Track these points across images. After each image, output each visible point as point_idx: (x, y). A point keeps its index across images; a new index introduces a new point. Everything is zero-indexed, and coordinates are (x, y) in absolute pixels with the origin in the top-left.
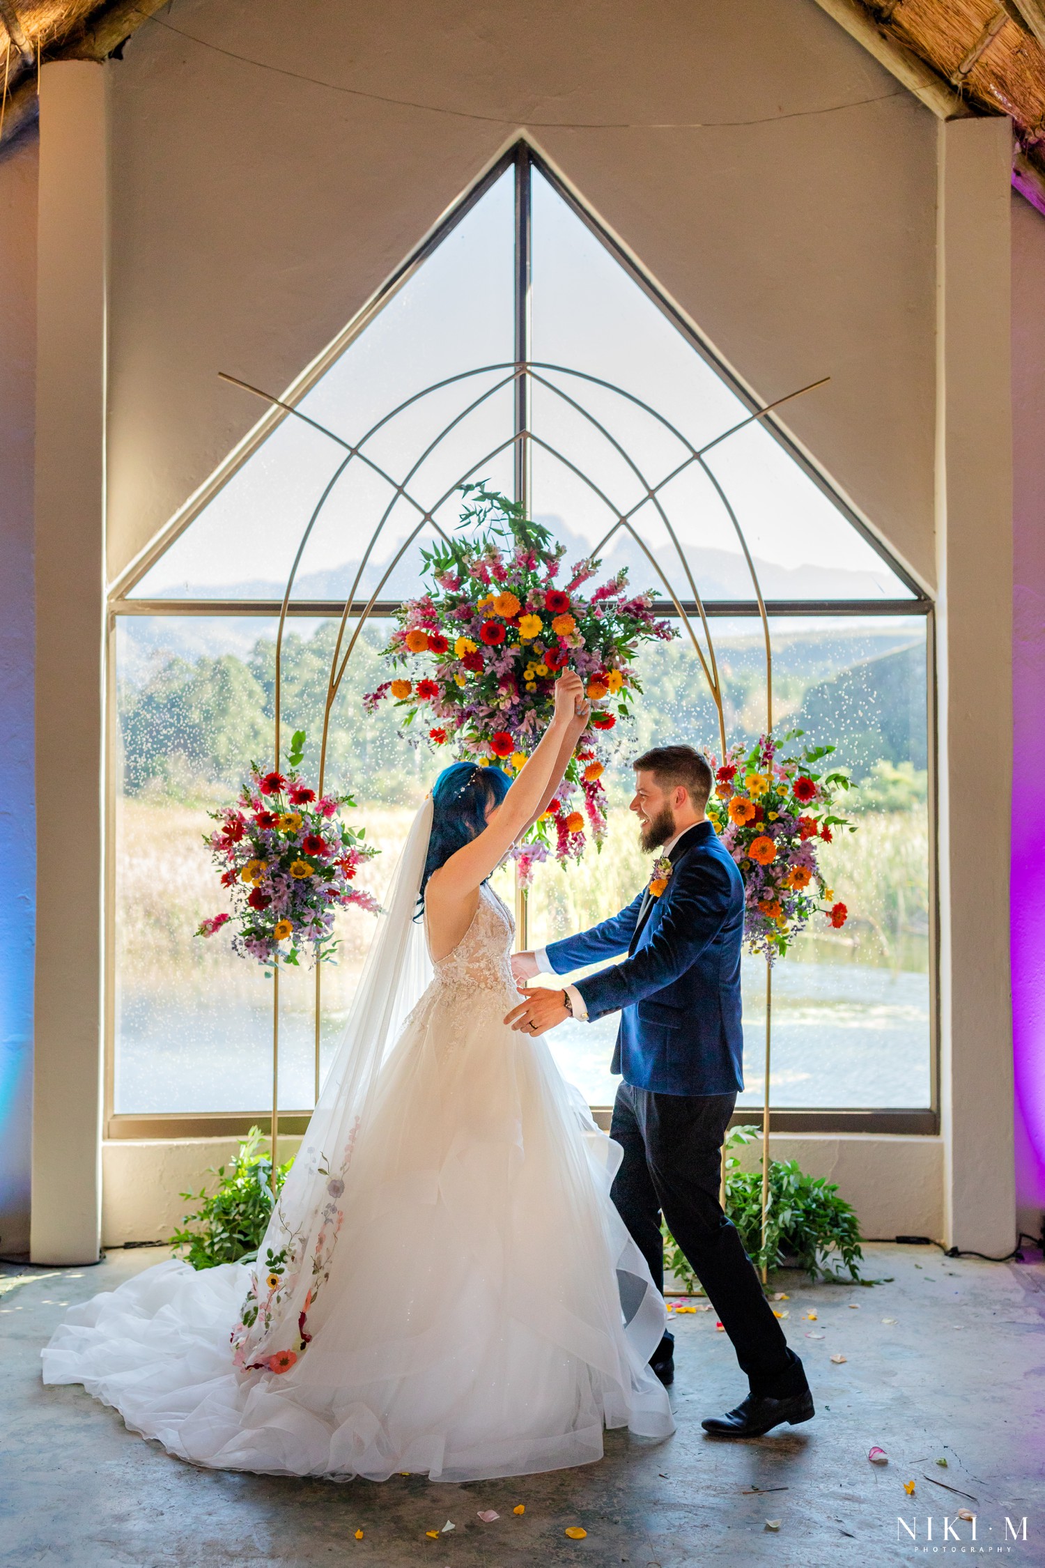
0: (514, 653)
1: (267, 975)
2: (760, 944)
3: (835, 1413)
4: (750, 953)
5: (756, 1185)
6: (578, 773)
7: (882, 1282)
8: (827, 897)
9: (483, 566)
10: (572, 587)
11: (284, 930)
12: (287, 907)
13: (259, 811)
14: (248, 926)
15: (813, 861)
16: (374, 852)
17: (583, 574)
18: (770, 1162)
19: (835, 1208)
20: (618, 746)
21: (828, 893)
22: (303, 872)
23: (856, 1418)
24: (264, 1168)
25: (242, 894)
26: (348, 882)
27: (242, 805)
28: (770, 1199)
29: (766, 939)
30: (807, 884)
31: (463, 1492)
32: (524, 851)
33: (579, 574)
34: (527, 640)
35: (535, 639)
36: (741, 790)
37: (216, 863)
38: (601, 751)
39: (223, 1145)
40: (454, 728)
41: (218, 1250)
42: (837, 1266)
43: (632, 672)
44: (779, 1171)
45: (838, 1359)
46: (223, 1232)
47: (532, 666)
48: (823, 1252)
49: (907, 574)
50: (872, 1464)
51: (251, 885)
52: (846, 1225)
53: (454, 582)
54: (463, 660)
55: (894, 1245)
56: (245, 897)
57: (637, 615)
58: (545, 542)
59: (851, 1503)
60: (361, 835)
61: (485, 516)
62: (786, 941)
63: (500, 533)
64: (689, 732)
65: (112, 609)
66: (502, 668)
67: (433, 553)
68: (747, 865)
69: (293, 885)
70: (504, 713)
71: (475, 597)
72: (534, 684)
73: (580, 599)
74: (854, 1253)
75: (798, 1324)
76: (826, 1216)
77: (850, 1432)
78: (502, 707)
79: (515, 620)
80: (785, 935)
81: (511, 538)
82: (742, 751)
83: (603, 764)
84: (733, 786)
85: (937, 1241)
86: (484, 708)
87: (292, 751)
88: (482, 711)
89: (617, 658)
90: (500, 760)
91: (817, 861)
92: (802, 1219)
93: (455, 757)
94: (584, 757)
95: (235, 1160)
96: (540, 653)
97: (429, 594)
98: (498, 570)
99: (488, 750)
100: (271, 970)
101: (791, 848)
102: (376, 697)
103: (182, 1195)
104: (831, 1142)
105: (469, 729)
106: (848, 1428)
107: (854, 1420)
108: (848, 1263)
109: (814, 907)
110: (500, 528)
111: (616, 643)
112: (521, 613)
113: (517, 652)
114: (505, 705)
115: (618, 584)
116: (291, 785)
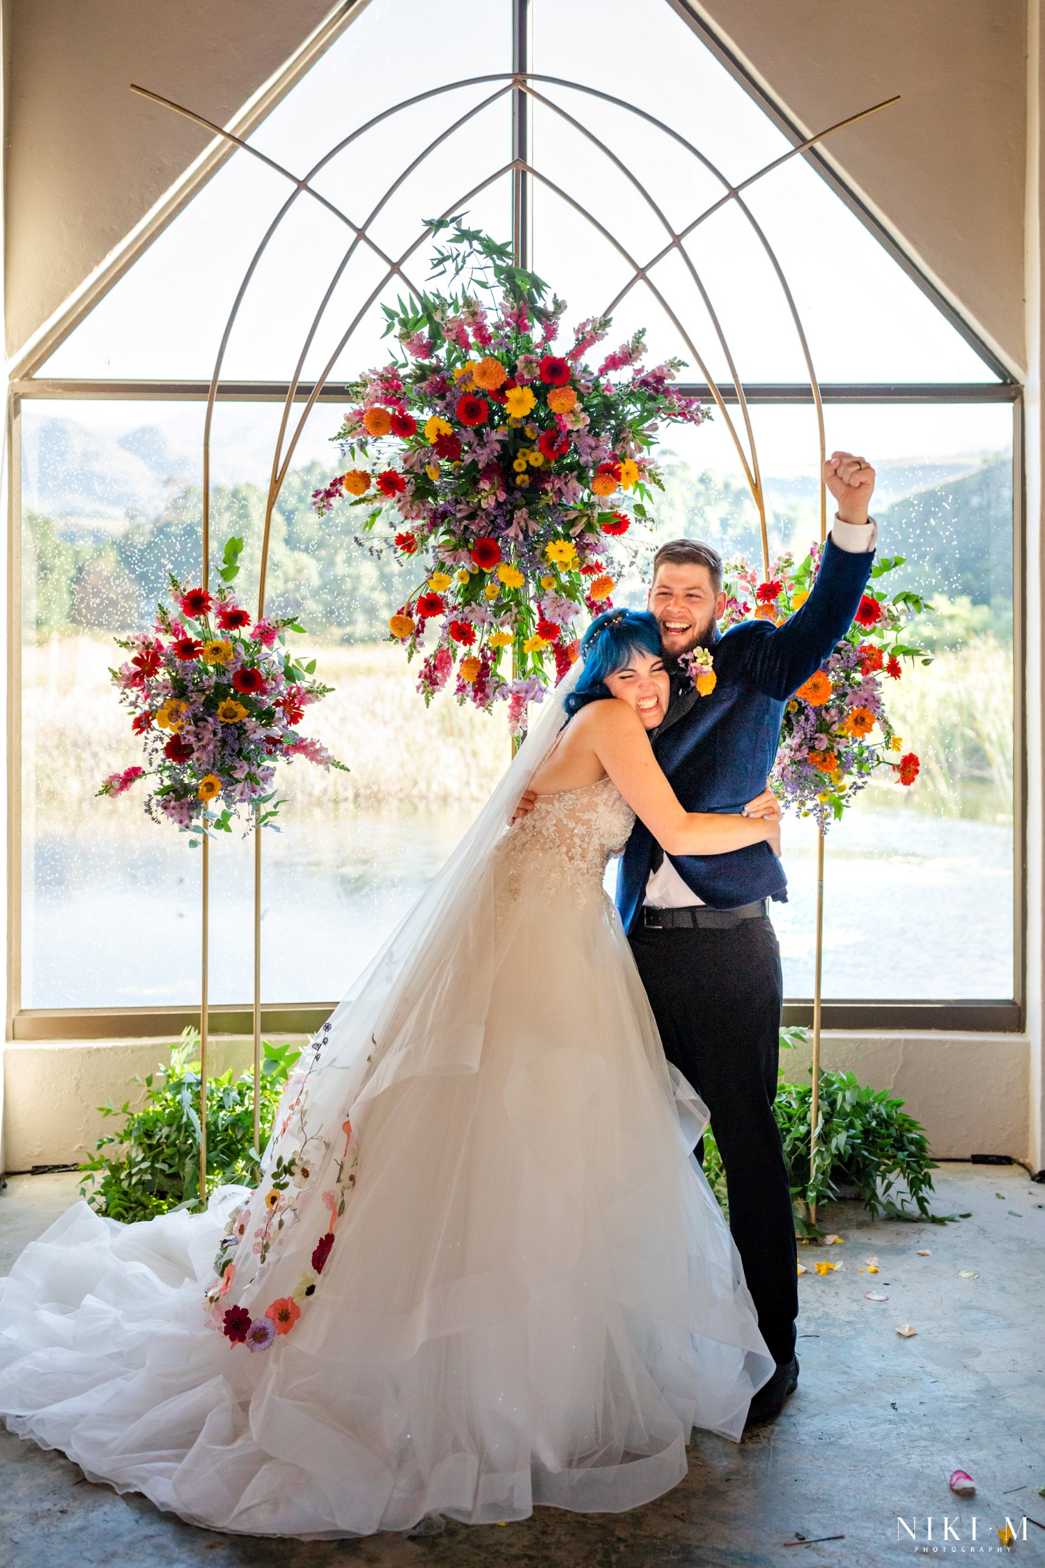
0: (499, 437)
1: (193, 844)
2: (810, 805)
3: (904, 1414)
4: (798, 816)
5: (803, 1098)
6: (583, 591)
7: (957, 1218)
8: (894, 746)
9: (461, 325)
10: (576, 353)
11: (210, 787)
12: (214, 758)
13: (180, 638)
14: (167, 782)
15: (877, 701)
16: (325, 690)
17: (588, 337)
18: (821, 1073)
19: (900, 1126)
20: (634, 557)
21: (895, 741)
22: (235, 715)
23: (930, 1422)
24: (190, 1085)
25: (159, 742)
26: (293, 728)
27: (158, 630)
28: (821, 1121)
29: (818, 799)
30: (869, 730)
31: (410, 1544)
32: (515, 688)
33: (584, 338)
34: (516, 420)
35: (527, 418)
36: (788, 612)
37: (126, 703)
38: (612, 562)
39: (153, 1047)
40: (425, 532)
41: (135, 1184)
42: (903, 1200)
43: (651, 463)
44: (832, 1083)
45: (906, 1332)
46: (144, 1160)
47: (524, 455)
48: (886, 1182)
49: (990, 352)
50: (955, 1497)
51: (169, 731)
52: (913, 1148)
53: (424, 346)
54: (434, 445)
55: (969, 1166)
56: (160, 746)
57: (656, 390)
58: (540, 295)
59: (929, 1560)
60: (311, 668)
61: (464, 262)
62: (843, 802)
63: (484, 285)
64: (725, 544)
65: (15, 391)
66: (485, 456)
67: (399, 310)
68: (793, 707)
69: (220, 731)
70: (488, 514)
71: (452, 365)
72: (526, 477)
73: (585, 369)
74: (922, 1182)
75: (855, 1279)
76: (889, 1136)
77: (923, 1443)
78: (484, 505)
79: (500, 394)
80: (841, 794)
81: (499, 292)
82: (789, 563)
83: (614, 580)
84: (778, 607)
85: (1021, 1161)
86: (462, 507)
87: (225, 562)
88: (460, 510)
89: (632, 445)
90: (485, 574)
91: (883, 701)
92: (859, 1141)
93: (427, 570)
94: (589, 570)
95: (163, 1068)
96: (533, 438)
97: (396, 363)
98: (480, 331)
99: (468, 561)
100: (199, 837)
101: (850, 685)
102: (329, 494)
103: (101, 1109)
104: (894, 1042)
105: (443, 533)
106: (922, 1438)
107: (929, 1425)
108: (916, 1194)
109: (878, 760)
110: (483, 279)
111: (630, 426)
112: (508, 385)
113: (505, 435)
114: (488, 503)
115: (633, 351)
116: (221, 606)
